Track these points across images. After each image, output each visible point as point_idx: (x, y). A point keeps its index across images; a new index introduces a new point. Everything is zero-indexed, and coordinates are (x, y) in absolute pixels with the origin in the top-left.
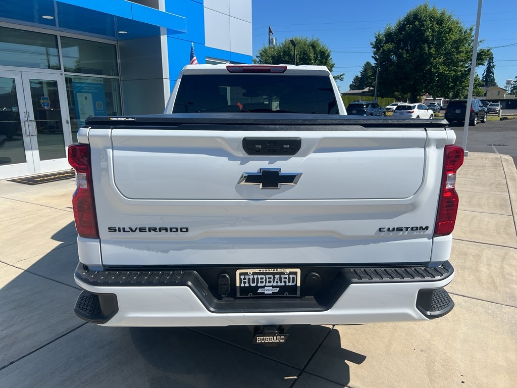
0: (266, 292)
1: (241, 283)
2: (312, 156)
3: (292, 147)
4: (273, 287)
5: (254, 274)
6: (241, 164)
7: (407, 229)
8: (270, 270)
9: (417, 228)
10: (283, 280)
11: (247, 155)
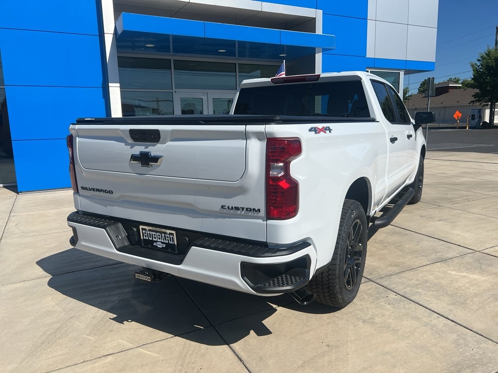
0: (158, 246)
1: (143, 236)
2: (170, 143)
3: (155, 137)
4: (162, 243)
5: (150, 230)
6: (131, 148)
7: (243, 209)
8: (158, 229)
9: (251, 209)
10: (167, 239)
11: (133, 142)
